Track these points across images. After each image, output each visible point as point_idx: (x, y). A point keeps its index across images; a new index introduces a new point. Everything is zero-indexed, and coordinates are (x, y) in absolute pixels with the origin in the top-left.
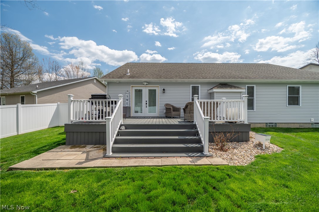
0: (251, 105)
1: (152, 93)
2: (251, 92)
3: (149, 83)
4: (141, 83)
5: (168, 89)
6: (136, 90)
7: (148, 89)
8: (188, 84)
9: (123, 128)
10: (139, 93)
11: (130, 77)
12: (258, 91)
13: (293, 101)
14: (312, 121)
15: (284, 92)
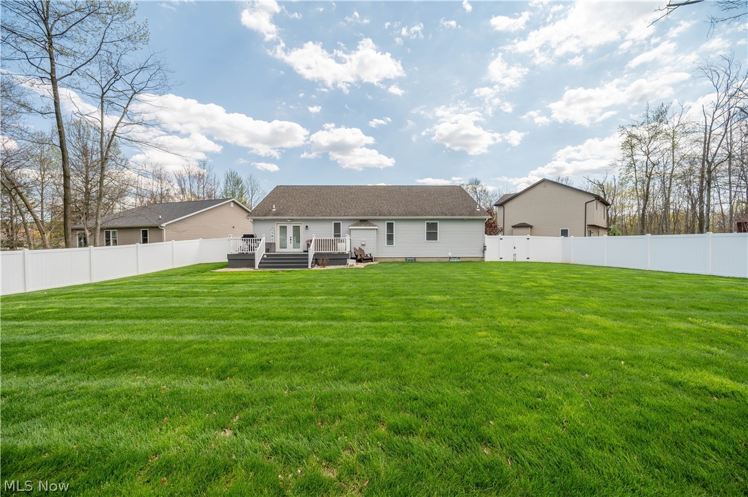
0: (390, 238)
1: (297, 229)
2: (390, 226)
3: (293, 220)
4: (285, 220)
5: (311, 226)
6: (281, 227)
7: (292, 226)
8: (331, 220)
9: (265, 256)
10: (283, 229)
11: (276, 214)
12: (397, 227)
13: (432, 235)
14: (450, 255)
15: (422, 228)
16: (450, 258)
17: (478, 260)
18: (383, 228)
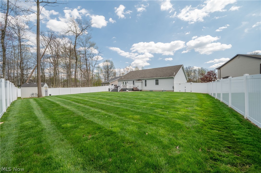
0: (146, 85)
2: (146, 81)
5: (128, 82)
6: (123, 82)
7: (125, 82)
8: (132, 80)
12: (148, 81)
13: (157, 83)
14: (162, 89)
15: (154, 81)
16: (163, 90)
17: (172, 91)
18: (144, 81)
